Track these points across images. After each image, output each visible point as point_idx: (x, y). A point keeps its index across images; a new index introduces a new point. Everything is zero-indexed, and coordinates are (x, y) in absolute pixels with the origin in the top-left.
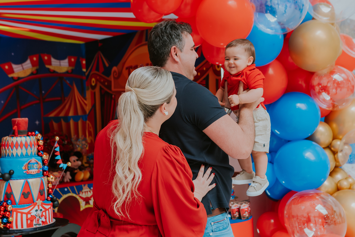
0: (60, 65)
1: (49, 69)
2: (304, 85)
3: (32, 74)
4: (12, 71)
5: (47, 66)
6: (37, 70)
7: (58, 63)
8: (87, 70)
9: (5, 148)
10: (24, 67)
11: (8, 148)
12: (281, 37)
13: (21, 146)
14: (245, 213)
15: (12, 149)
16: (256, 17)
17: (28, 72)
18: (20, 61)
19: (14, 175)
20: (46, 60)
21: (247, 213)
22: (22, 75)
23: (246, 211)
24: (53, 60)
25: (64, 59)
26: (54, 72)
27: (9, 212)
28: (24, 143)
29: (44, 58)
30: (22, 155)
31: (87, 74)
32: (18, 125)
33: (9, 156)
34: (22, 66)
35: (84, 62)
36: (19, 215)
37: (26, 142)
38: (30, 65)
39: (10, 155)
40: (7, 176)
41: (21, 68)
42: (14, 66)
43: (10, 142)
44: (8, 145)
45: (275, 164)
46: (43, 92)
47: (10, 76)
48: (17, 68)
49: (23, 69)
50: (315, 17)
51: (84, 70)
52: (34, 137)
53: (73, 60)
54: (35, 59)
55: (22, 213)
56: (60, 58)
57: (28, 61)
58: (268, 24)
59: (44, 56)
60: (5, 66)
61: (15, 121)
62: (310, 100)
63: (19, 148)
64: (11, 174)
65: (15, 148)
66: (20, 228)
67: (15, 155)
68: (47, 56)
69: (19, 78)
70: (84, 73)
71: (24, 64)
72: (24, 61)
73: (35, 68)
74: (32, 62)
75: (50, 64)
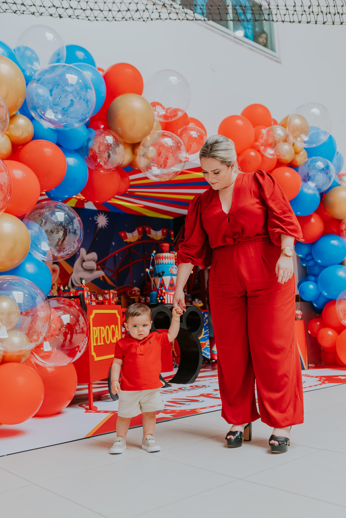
0: (157, 234)
1: (149, 237)
2: (336, 231)
3: (139, 240)
4: (126, 237)
5: (148, 235)
7: (155, 233)
8: (175, 239)
9: (158, 260)
10: (134, 235)
11: (160, 259)
12: (318, 196)
13: (168, 258)
14: (299, 316)
15: (163, 259)
16: (302, 184)
17: (136, 239)
18: (131, 231)
19: (165, 274)
20: (147, 230)
21: (300, 316)
22: (132, 240)
23: (299, 315)
24: (152, 231)
25: (159, 230)
26: (153, 239)
27: (163, 293)
28: (169, 256)
30: (168, 263)
31: (174, 241)
32: (165, 247)
33: (160, 264)
34: (132, 234)
35: (172, 233)
36: (169, 295)
37: (170, 257)
38: (137, 234)
39: (162, 263)
40: (161, 274)
41: (131, 235)
42: (127, 234)
43: (161, 256)
44: (160, 258)
45: (318, 283)
46: (146, 253)
47: (125, 240)
48: (129, 235)
49: (133, 236)
50: (340, 184)
51: (173, 239)
52: (174, 255)
53: (165, 231)
54: (140, 229)
55: (170, 295)
56: (156, 229)
57: (136, 231)
58: (310, 188)
59: (146, 228)
60: (122, 234)
61: (163, 245)
62: (341, 239)
63: (167, 259)
64: (163, 272)
65: (164, 259)
66: (169, 302)
67: (164, 263)
68: (148, 228)
69: (130, 243)
70: (173, 241)
71: (133, 233)
72: (133, 230)
73: (140, 236)
74: (139, 231)
75: (150, 233)
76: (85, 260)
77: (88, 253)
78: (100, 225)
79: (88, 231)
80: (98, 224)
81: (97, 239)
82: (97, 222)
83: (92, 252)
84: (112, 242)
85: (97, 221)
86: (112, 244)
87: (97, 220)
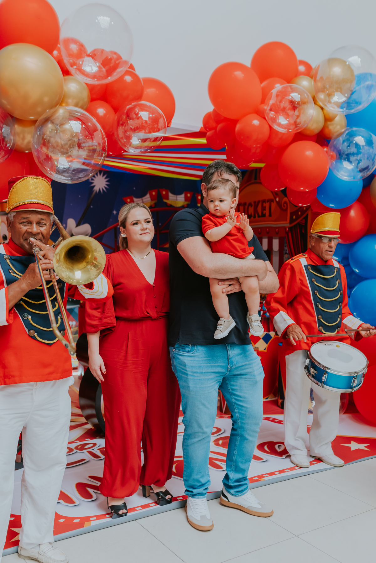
0: (177, 200)
1: (166, 203)
5: (165, 201)
6: (155, 204)
7: (175, 198)
10: (144, 200)
18: (141, 196)
20: (164, 195)
24: (170, 194)
25: (180, 194)
26: (170, 206)
29: (162, 193)
34: (142, 200)
35: (199, 198)
38: (149, 199)
42: (135, 199)
46: (160, 224)
53: (189, 195)
54: (154, 193)
56: (177, 193)
57: (148, 196)
59: (163, 191)
60: (127, 199)
68: (165, 191)
71: (143, 198)
72: (144, 195)
73: (153, 202)
74: (151, 196)
75: (168, 198)
76: (74, 234)
77: (78, 225)
78: (96, 189)
79: (80, 196)
80: (94, 186)
81: (92, 207)
82: (93, 185)
83: (84, 223)
84: (114, 211)
85: (93, 183)
86: (113, 213)
87: (92, 181)
